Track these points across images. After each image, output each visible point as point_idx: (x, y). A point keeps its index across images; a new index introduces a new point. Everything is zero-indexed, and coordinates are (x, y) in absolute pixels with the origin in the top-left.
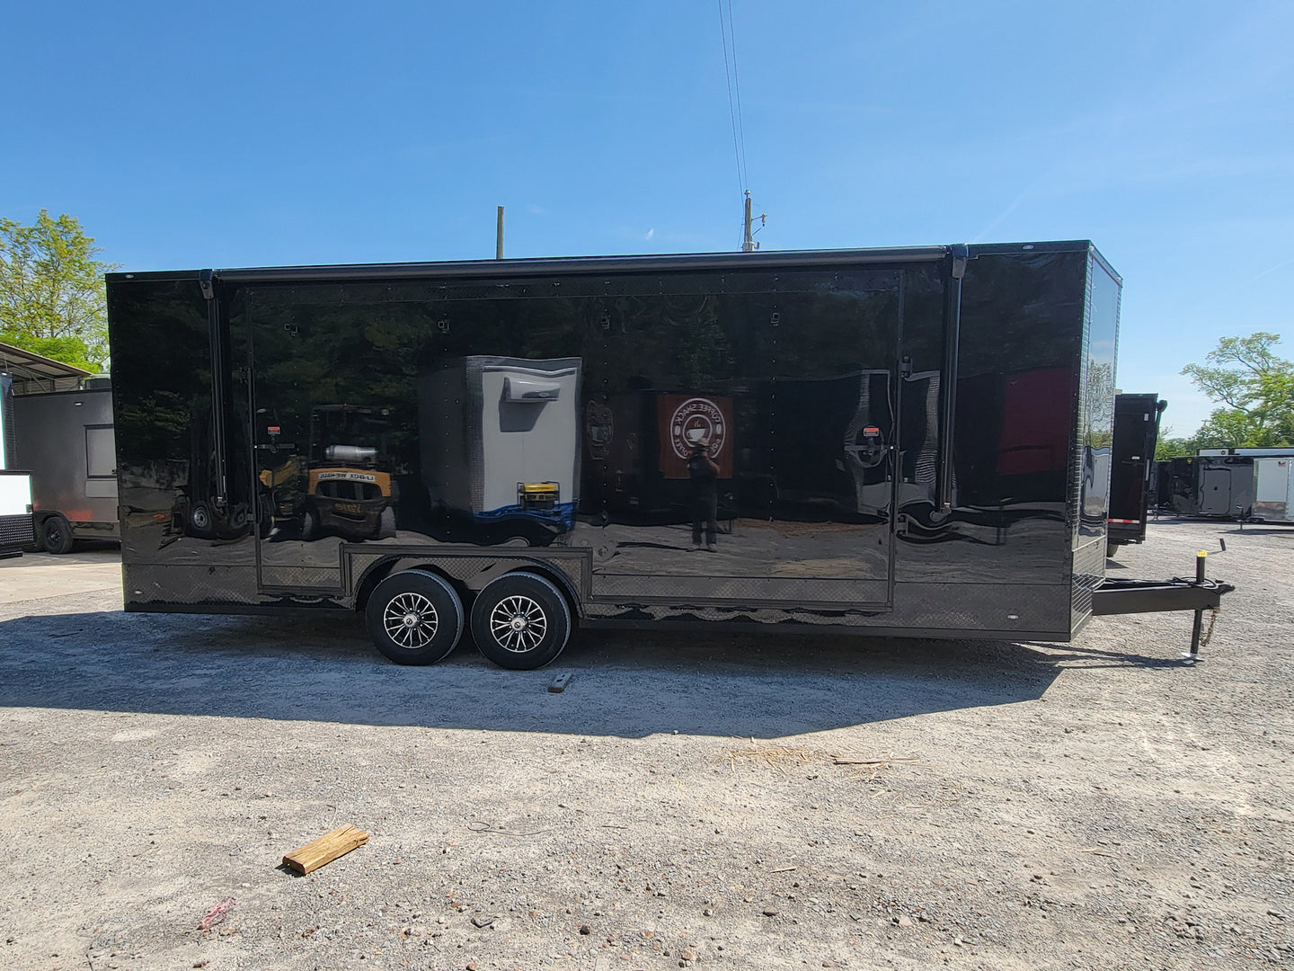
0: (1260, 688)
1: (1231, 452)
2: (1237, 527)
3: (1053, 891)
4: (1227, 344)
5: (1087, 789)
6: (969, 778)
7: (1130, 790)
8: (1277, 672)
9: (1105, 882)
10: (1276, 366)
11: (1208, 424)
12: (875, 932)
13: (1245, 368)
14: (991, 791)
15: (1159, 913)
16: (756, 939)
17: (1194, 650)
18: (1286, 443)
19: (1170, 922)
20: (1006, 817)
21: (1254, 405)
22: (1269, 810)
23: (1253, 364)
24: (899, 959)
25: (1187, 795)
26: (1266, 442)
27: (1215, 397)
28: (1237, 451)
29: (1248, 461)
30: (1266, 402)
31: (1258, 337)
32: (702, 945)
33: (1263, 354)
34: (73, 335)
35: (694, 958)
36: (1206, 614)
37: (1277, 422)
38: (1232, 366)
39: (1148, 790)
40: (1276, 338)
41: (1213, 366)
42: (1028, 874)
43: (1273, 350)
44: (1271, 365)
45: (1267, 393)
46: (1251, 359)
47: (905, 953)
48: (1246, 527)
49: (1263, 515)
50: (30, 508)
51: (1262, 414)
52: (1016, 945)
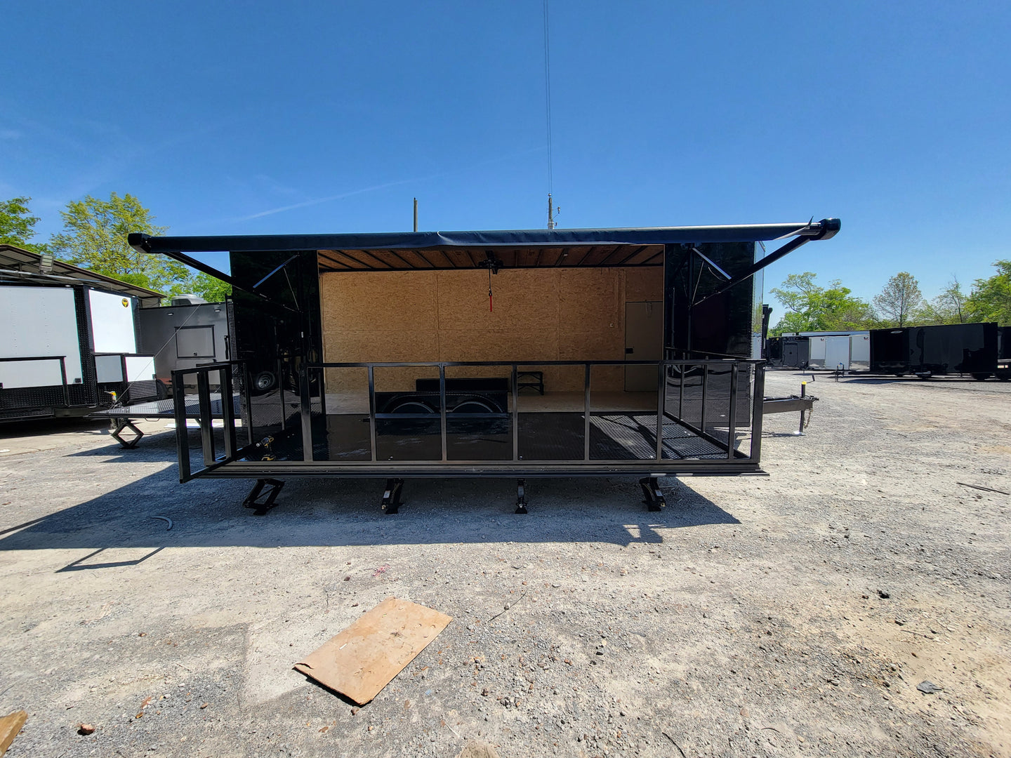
0: (834, 446)
1: (797, 334)
2: (802, 372)
3: (771, 535)
4: (791, 278)
5: (774, 494)
6: (718, 492)
7: (791, 492)
8: (839, 439)
9: (793, 530)
10: (816, 289)
11: (783, 320)
12: (702, 556)
13: (800, 291)
14: (730, 496)
15: (821, 539)
16: (651, 563)
17: (801, 430)
18: (820, 329)
19: (826, 542)
20: (742, 507)
21: (804, 310)
22: (853, 497)
23: (803, 289)
24: (717, 565)
25: (816, 493)
26: (811, 328)
27: (786, 306)
28: (800, 334)
29: (806, 338)
30: (810, 309)
31: (806, 274)
32: (627, 567)
33: (808, 284)
34: (140, 272)
35: (626, 572)
36: (807, 413)
37: (816, 319)
38: (794, 289)
39: (800, 492)
40: (814, 275)
41: (785, 290)
42: (759, 529)
43: (813, 281)
44: (812, 289)
45: (811, 304)
46: (802, 286)
47: (719, 563)
48: (806, 372)
49: (814, 365)
50: (155, 376)
51: (807, 314)
52: (765, 556)
